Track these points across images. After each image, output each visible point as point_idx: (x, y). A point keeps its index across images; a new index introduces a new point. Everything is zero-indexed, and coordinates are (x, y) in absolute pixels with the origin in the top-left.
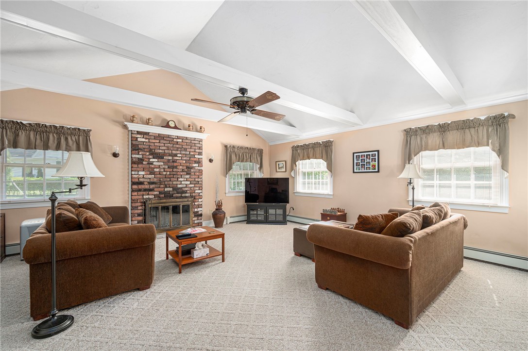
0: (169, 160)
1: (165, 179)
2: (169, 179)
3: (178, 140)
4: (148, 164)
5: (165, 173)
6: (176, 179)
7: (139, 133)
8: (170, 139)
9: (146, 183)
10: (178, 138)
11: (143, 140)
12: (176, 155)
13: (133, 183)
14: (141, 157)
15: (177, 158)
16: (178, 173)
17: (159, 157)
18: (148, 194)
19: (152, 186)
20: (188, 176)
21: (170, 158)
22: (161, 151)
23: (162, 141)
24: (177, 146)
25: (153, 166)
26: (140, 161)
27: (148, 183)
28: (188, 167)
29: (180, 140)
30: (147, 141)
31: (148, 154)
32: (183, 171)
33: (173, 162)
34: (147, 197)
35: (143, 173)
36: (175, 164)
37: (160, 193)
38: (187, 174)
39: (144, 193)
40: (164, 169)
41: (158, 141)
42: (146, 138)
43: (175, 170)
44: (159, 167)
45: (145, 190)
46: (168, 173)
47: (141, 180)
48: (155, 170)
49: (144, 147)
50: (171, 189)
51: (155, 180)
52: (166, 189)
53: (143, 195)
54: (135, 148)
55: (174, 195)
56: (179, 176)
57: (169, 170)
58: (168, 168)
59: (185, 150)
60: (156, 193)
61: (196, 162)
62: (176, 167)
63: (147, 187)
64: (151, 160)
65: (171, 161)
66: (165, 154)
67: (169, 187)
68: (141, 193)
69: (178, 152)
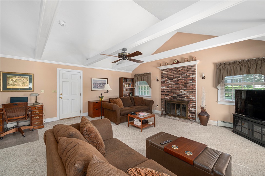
0: (175, 80)
1: (174, 90)
2: (175, 90)
3: (180, 69)
4: (167, 83)
5: (173, 87)
6: (179, 90)
7: (164, 70)
8: (176, 70)
9: (166, 92)
10: (180, 68)
11: (165, 72)
12: (179, 77)
13: (162, 92)
14: (164, 80)
15: (180, 79)
16: (180, 87)
17: (171, 79)
18: (167, 97)
19: (168, 93)
20: (185, 89)
21: (176, 79)
22: (172, 76)
23: (172, 71)
24: (180, 72)
25: (168, 84)
26: (164, 81)
27: (167, 91)
28: (185, 83)
29: (181, 69)
30: (166, 73)
31: (167, 78)
32: (183, 85)
33: (178, 81)
34: (166, 98)
35: (164, 87)
36: (178, 82)
37: (172, 97)
38: (185, 87)
39: (165, 96)
40: (173, 85)
41: (171, 72)
42: (166, 72)
43: (178, 85)
44: (171, 84)
45: (166, 95)
46: (175, 87)
47: (164, 90)
48: (169, 85)
49: (165, 75)
50: (176, 95)
51: (169, 90)
52: (174, 95)
53: (165, 97)
54: (162, 77)
55: (178, 99)
56: (180, 88)
57: (175, 85)
58: (175, 84)
59: (184, 73)
60: (170, 96)
61: (190, 80)
62: (178, 84)
63: (166, 93)
64: (168, 81)
65: (176, 81)
66: (174, 78)
67: (176, 94)
68: (164, 96)
69: (180, 75)
